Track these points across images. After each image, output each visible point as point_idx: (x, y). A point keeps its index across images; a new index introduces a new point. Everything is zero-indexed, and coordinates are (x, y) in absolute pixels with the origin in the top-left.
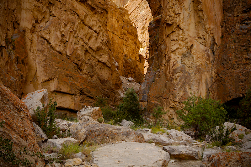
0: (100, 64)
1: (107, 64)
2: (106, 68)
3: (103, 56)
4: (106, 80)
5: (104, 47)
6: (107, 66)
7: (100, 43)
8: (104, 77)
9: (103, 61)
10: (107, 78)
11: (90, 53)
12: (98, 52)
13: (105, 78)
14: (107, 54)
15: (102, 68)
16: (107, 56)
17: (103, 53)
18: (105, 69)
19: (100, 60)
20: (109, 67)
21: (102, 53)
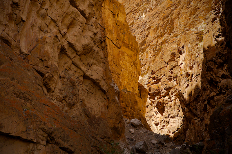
0: (88, 82)
1: (100, 84)
2: (99, 93)
3: (94, 67)
4: (97, 117)
5: (96, 49)
6: (101, 89)
7: (90, 40)
8: (93, 110)
9: (93, 77)
10: (100, 114)
11: (69, 57)
12: (85, 57)
13: (96, 112)
14: (103, 65)
15: (90, 91)
16: (101, 69)
17: (95, 62)
18: (95, 94)
19: (88, 74)
20: (104, 92)
21: (92, 61)
